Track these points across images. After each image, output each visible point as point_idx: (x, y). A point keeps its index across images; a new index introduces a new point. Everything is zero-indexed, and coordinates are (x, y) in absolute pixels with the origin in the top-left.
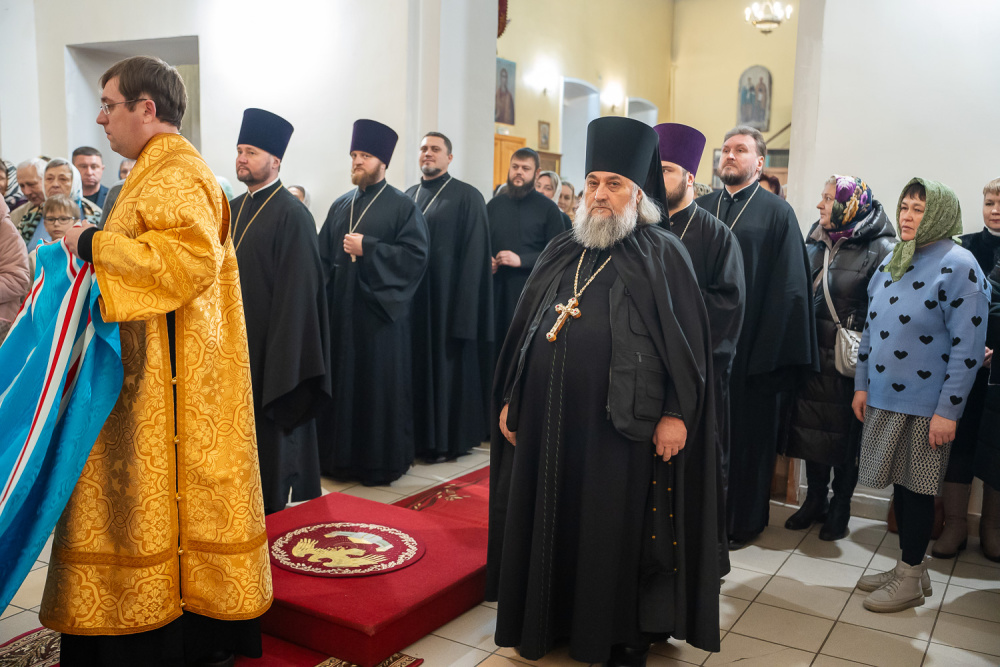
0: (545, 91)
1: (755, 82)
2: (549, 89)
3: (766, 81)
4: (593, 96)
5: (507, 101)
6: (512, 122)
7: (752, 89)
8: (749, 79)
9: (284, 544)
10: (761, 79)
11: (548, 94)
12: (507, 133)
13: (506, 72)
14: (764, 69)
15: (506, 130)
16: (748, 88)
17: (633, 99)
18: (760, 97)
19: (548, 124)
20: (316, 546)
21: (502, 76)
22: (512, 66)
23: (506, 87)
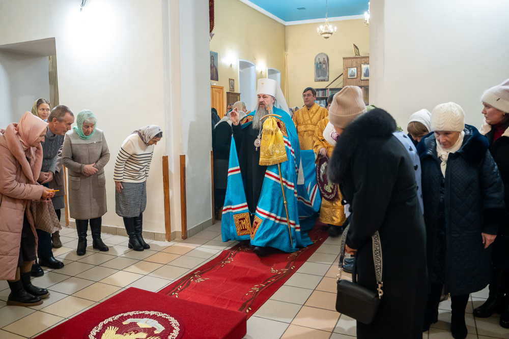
0: (231, 66)
1: (322, 60)
2: (233, 64)
3: (326, 60)
4: (252, 67)
5: (214, 70)
6: (217, 80)
7: (320, 63)
8: (319, 59)
9: (97, 333)
10: (324, 59)
11: (232, 66)
12: (215, 84)
13: (214, 57)
14: (325, 54)
15: (215, 83)
16: (318, 62)
17: (270, 69)
18: (324, 66)
19: (233, 80)
20: (117, 333)
21: (211, 59)
22: (216, 54)
23: (213, 63)
